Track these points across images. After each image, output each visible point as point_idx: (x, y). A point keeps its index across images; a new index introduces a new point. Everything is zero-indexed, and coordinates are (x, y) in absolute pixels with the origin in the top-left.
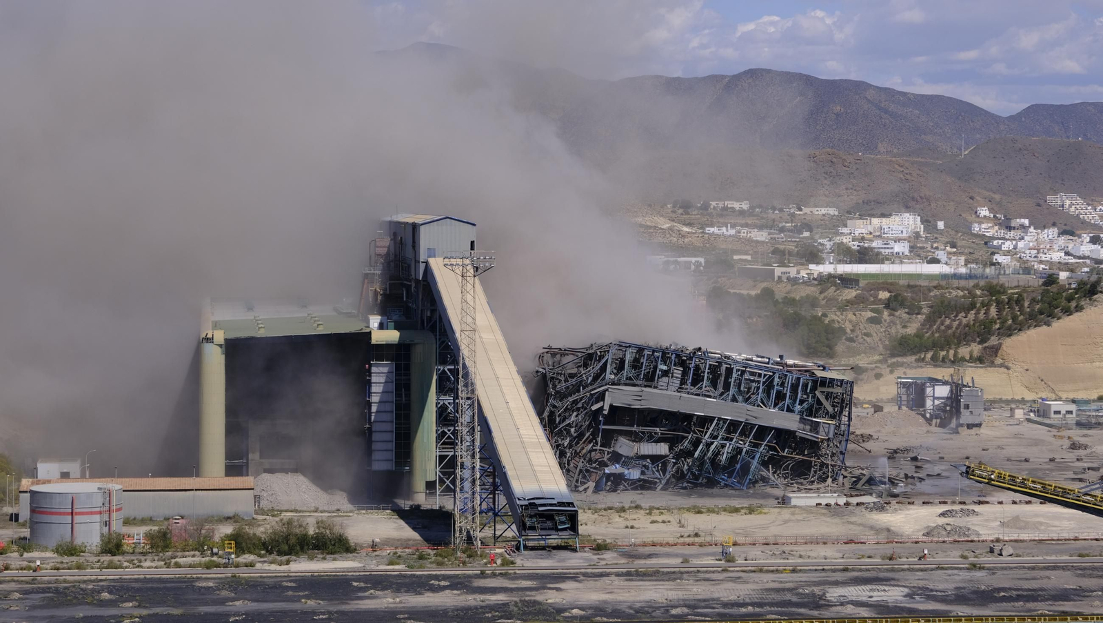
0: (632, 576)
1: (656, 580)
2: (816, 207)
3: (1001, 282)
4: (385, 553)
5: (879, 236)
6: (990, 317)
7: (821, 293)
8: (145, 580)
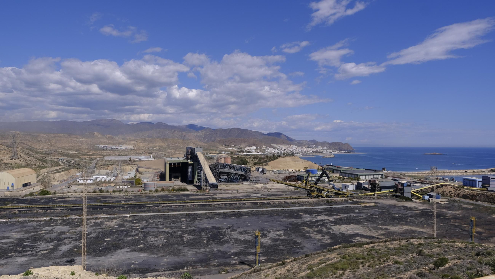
0: (225, 193)
1: (229, 194)
2: (242, 145)
3: (268, 155)
4: (192, 191)
5: (251, 149)
6: (267, 160)
7: (245, 157)
8: (161, 195)
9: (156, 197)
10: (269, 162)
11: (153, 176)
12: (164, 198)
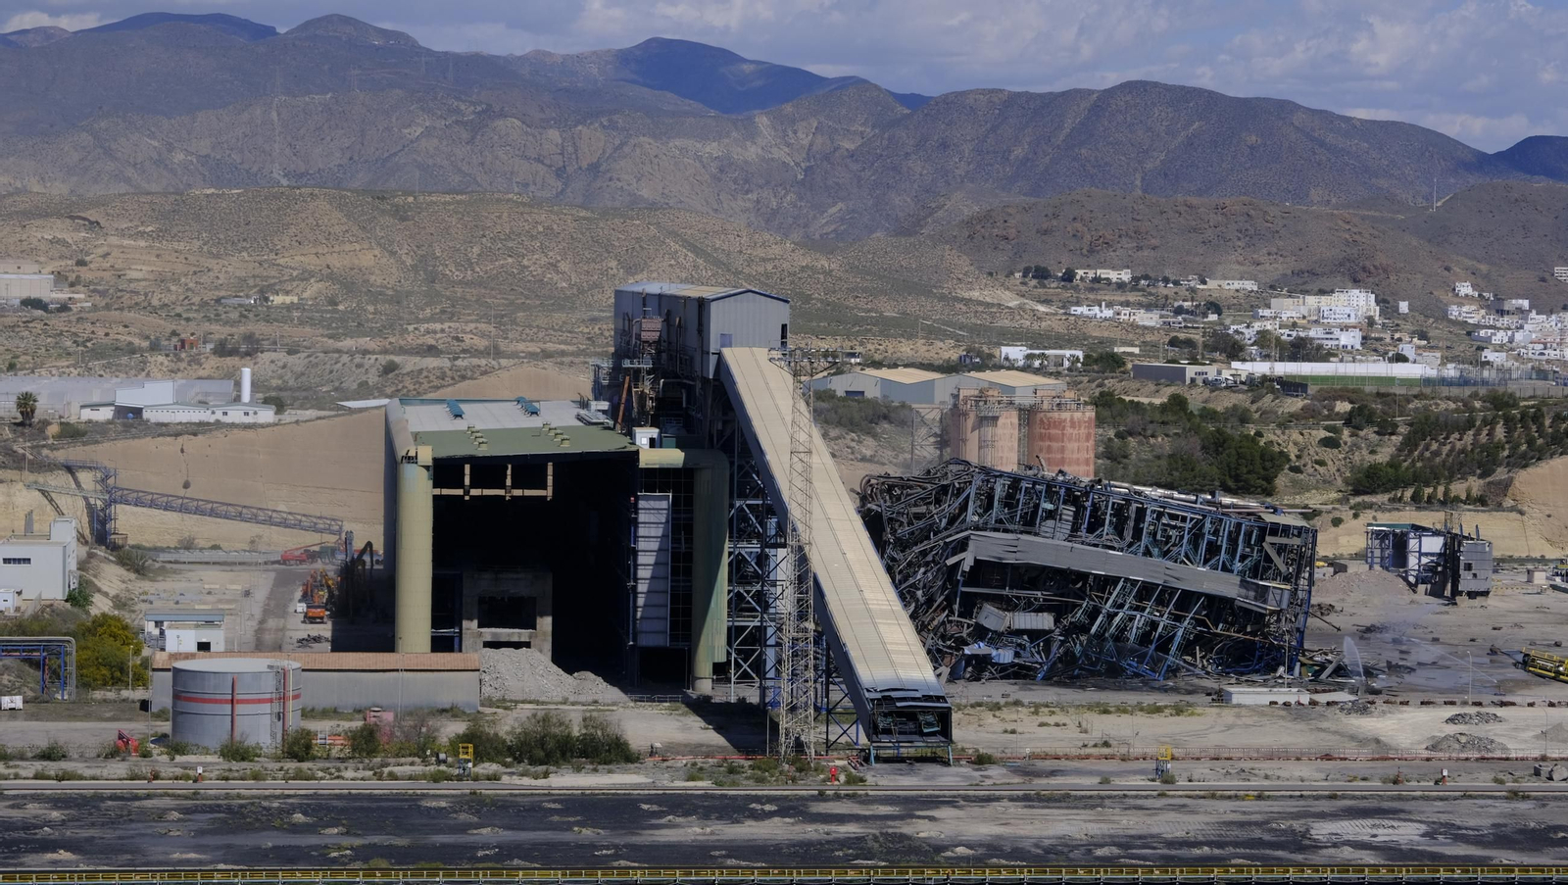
0: (1033, 801)
1: (1068, 808)
2: (1225, 278)
3: (1509, 391)
4: (679, 765)
5: (1316, 322)
6: (1496, 440)
7: (1252, 403)
8: (350, 797)
9: (299, 817)
10: (1522, 461)
11: (261, 594)
12: (379, 829)
